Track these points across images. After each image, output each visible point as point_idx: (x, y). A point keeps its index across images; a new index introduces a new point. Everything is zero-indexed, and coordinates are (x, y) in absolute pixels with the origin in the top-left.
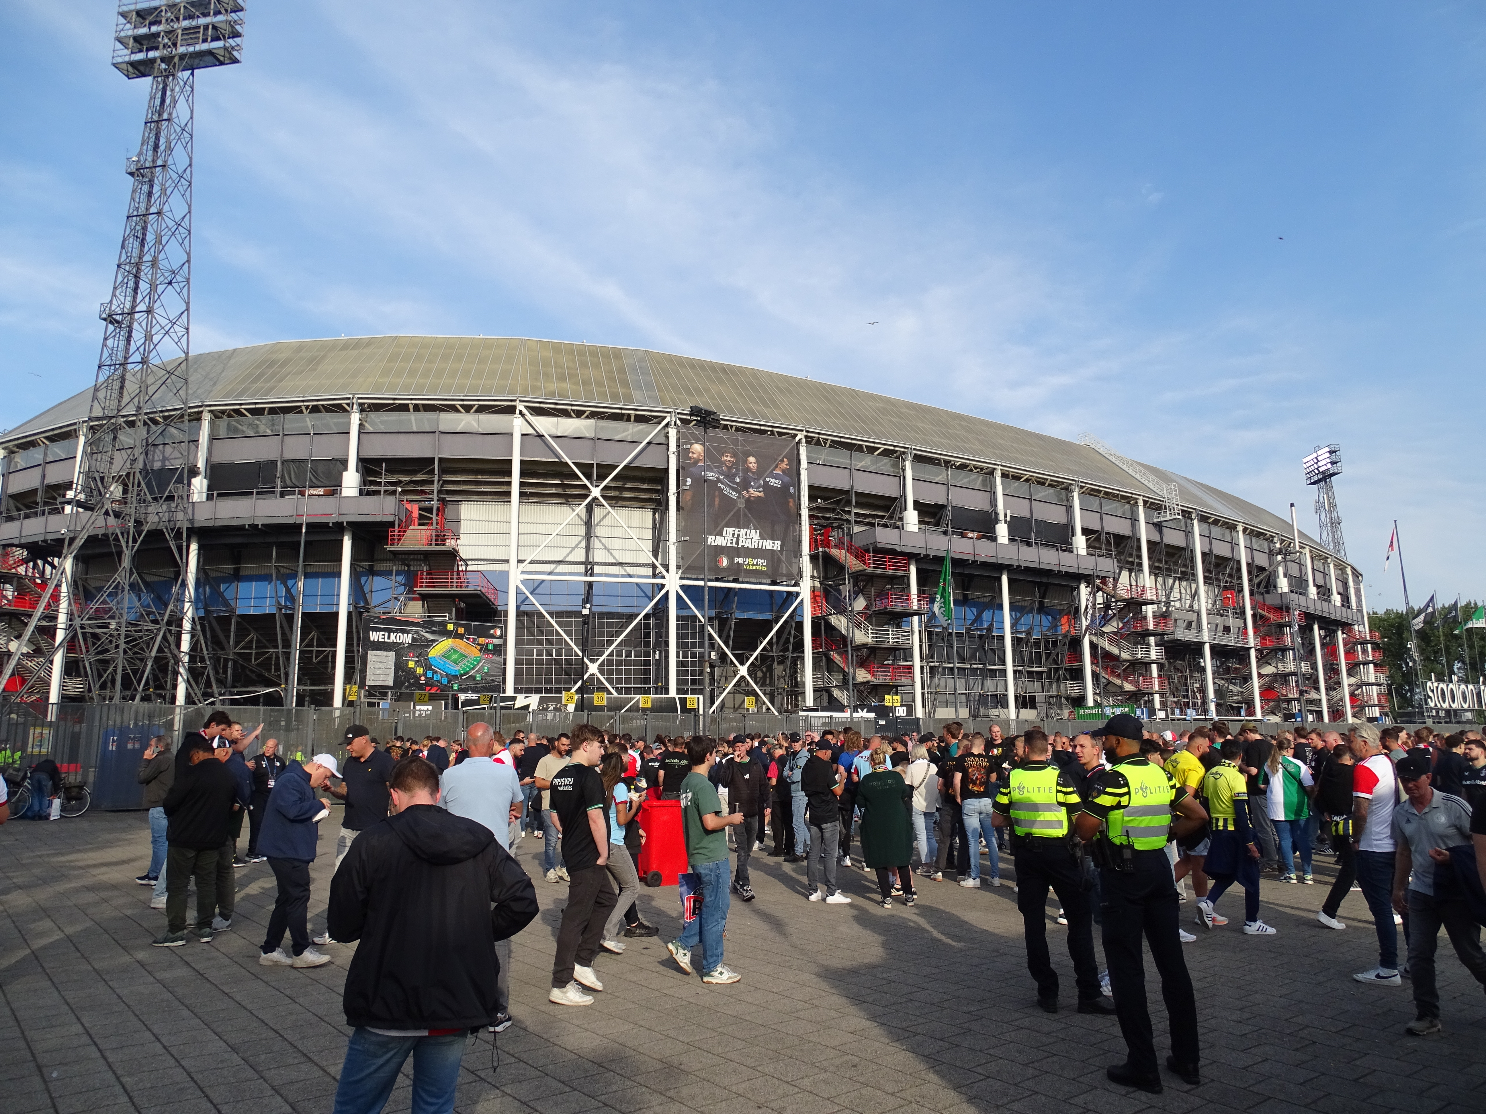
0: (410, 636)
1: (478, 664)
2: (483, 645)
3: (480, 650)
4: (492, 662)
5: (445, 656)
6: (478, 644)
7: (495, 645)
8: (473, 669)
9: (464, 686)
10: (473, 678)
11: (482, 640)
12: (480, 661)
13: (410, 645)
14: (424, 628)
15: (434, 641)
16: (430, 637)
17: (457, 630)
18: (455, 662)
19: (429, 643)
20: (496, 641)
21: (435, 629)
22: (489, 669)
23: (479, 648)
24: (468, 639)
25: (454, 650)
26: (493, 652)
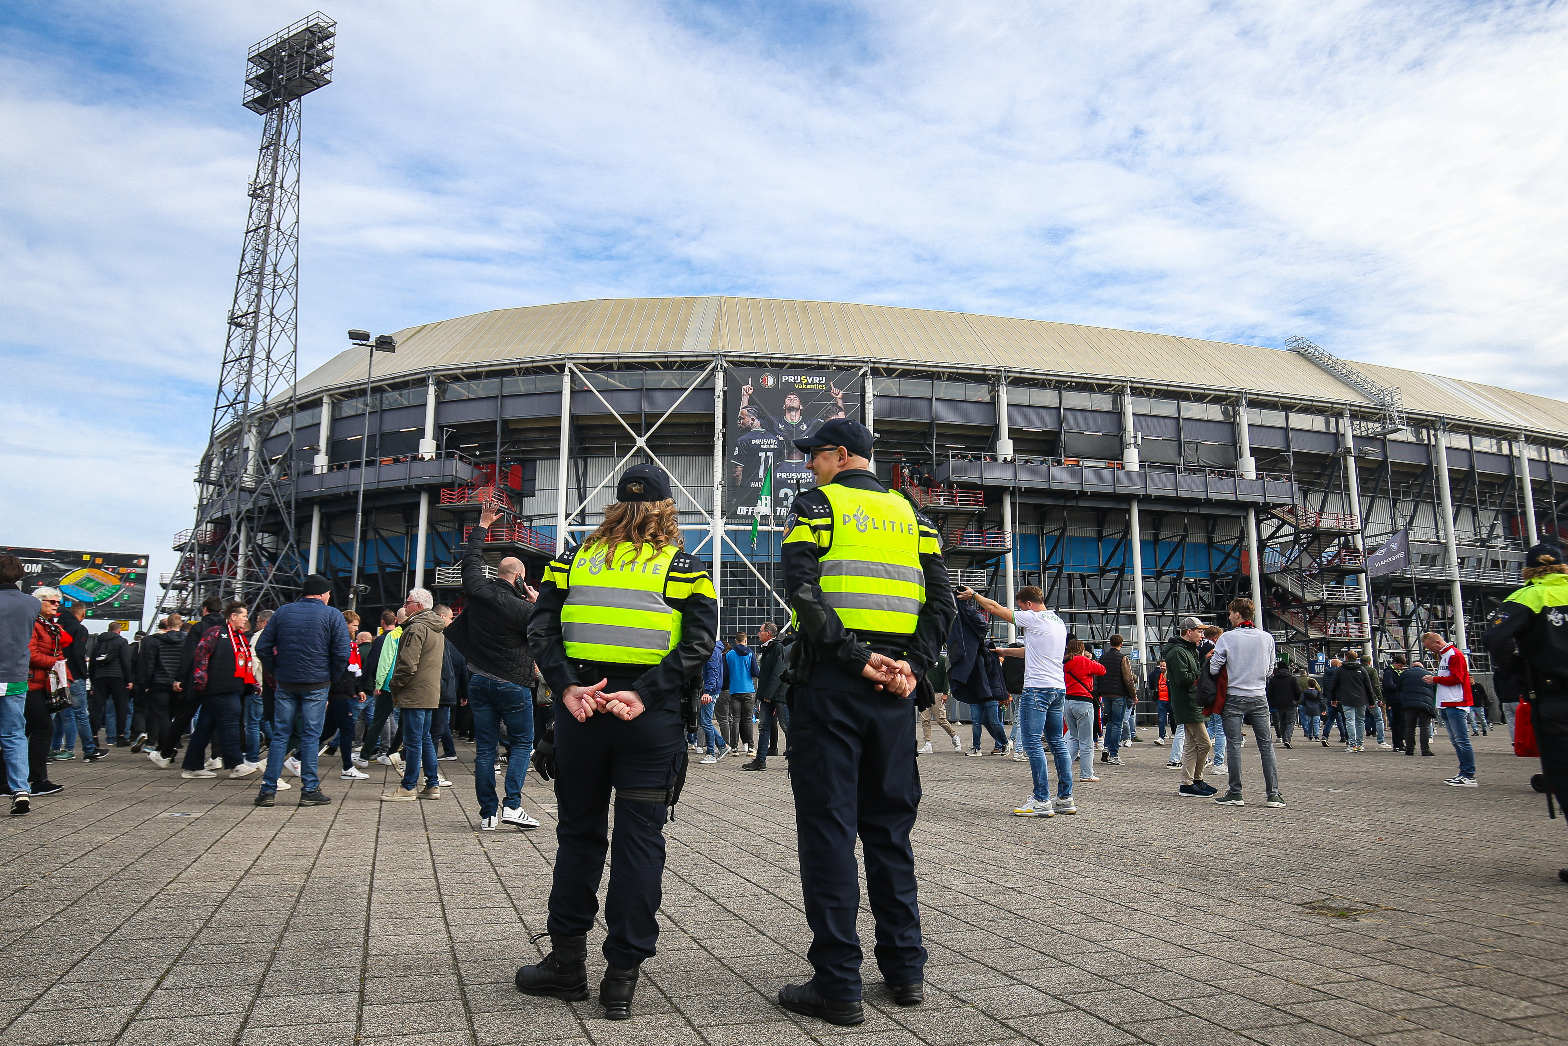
0: (40, 566)
1: (117, 592)
2: (124, 574)
3: (120, 579)
4: (134, 590)
5: (79, 584)
6: (118, 573)
7: (138, 574)
8: (111, 596)
9: (99, 612)
10: (110, 605)
11: (123, 570)
12: (120, 589)
13: (39, 575)
14: (56, 558)
15: (67, 571)
16: (62, 567)
17: (94, 560)
18: (91, 590)
19: (61, 573)
20: (139, 570)
21: (68, 559)
22: (129, 597)
23: (119, 577)
24: (107, 569)
25: (89, 579)
26: (136, 581)
